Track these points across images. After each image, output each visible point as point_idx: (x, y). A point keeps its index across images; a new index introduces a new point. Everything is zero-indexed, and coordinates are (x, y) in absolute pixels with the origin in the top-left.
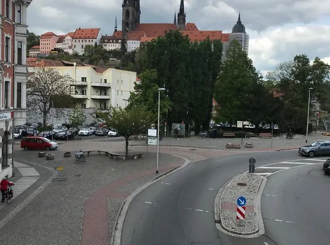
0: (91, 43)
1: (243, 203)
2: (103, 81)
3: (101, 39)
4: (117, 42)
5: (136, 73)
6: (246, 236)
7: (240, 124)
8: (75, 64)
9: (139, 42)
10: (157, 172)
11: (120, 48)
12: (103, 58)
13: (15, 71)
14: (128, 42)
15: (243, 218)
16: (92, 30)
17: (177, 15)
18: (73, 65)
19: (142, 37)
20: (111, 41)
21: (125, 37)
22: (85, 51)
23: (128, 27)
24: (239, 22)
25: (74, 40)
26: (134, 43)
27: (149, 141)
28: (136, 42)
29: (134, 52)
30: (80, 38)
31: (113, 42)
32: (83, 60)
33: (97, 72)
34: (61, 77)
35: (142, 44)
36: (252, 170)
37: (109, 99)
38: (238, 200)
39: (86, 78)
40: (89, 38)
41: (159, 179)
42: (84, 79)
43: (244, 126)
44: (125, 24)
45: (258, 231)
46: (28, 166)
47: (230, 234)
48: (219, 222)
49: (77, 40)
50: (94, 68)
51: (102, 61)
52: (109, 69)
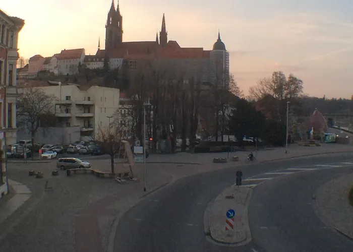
0: (75, 63)
1: (232, 215)
2: (87, 99)
3: (85, 59)
4: (100, 61)
5: (118, 90)
6: (235, 245)
7: (226, 139)
8: (60, 83)
10: (145, 190)
11: (103, 66)
13: (7, 92)
14: (111, 60)
15: (231, 229)
16: (77, 50)
17: (159, 34)
18: (58, 85)
19: (124, 54)
20: (94, 60)
21: (108, 56)
22: (70, 70)
24: (219, 40)
25: (59, 61)
26: (116, 61)
27: (135, 158)
28: (119, 59)
29: (116, 70)
31: (96, 61)
32: (67, 80)
33: (81, 90)
34: (47, 97)
35: (124, 61)
36: (239, 182)
37: (93, 117)
38: (228, 212)
39: (70, 97)
40: (73, 58)
41: (148, 196)
42: (68, 98)
43: (229, 139)
44: (109, 43)
45: (246, 240)
46: (20, 184)
47: (219, 244)
48: (209, 234)
49: (62, 61)
50: (78, 87)
52: (93, 87)
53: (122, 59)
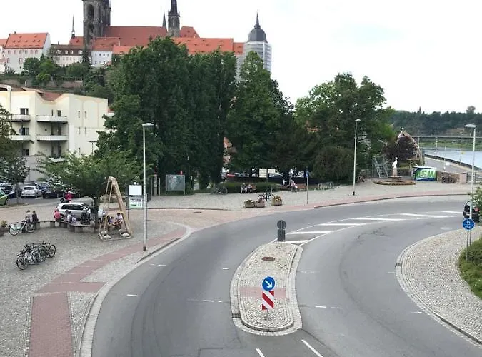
0: (34, 56)
1: (271, 286)
2: (55, 113)
3: (51, 49)
4: (76, 53)
5: (106, 100)
6: (276, 334)
7: (263, 173)
8: (9, 87)
9: (110, 53)
10: (145, 249)
11: (81, 62)
12: (55, 79)
14: (93, 53)
15: (271, 308)
16: (36, 36)
18: (6, 90)
19: (114, 46)
20: (67, 52)
21: (89, 47)
22: (25, 67)
23: (92, 31)
24: (258, 26)
25: (6, 51)
26: (102, 55)
27: (131, 203)
28: (106, 53)
29: (102, 70)
30: (17, 47)
31: (69, 54)
32: (22, 82)
33: (45, 99)
35: (115, 56)
36: (282, 237)
37: (66, 141)
38: (264, 282)
39: (27, 109)
40: (31, 47)
41: (148, 259)
42: (24, 111)
43: (268, 175)
44: (89, 26)
45: (292, 325)
47: (254, 332)
48: (238, 315)
49: (12, 51)
50: (40, 93)
51: (52, 83)
52: (65, 95)
53: (112, 53)
